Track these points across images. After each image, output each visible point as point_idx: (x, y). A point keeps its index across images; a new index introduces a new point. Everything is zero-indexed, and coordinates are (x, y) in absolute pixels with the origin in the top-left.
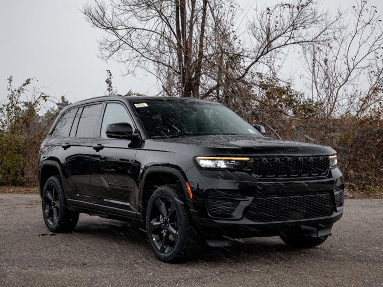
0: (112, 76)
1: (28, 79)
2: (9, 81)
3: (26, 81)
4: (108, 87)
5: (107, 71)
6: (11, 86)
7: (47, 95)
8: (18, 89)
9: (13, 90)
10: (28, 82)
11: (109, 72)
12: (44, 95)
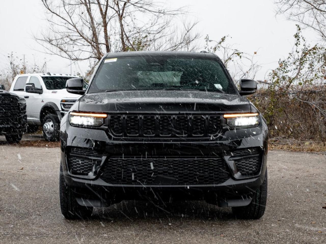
0: (301, 31)
1: (224, 36)
2: (206, 40)
3: (222, 39)
4: (296, 42)
5: (296, 25)
6: (208, 44)
7: (240, 51)
8: (214, 47)
9: (209, 49)
10: (223, 40)
11: (298, 27)
12: (237, 52)
